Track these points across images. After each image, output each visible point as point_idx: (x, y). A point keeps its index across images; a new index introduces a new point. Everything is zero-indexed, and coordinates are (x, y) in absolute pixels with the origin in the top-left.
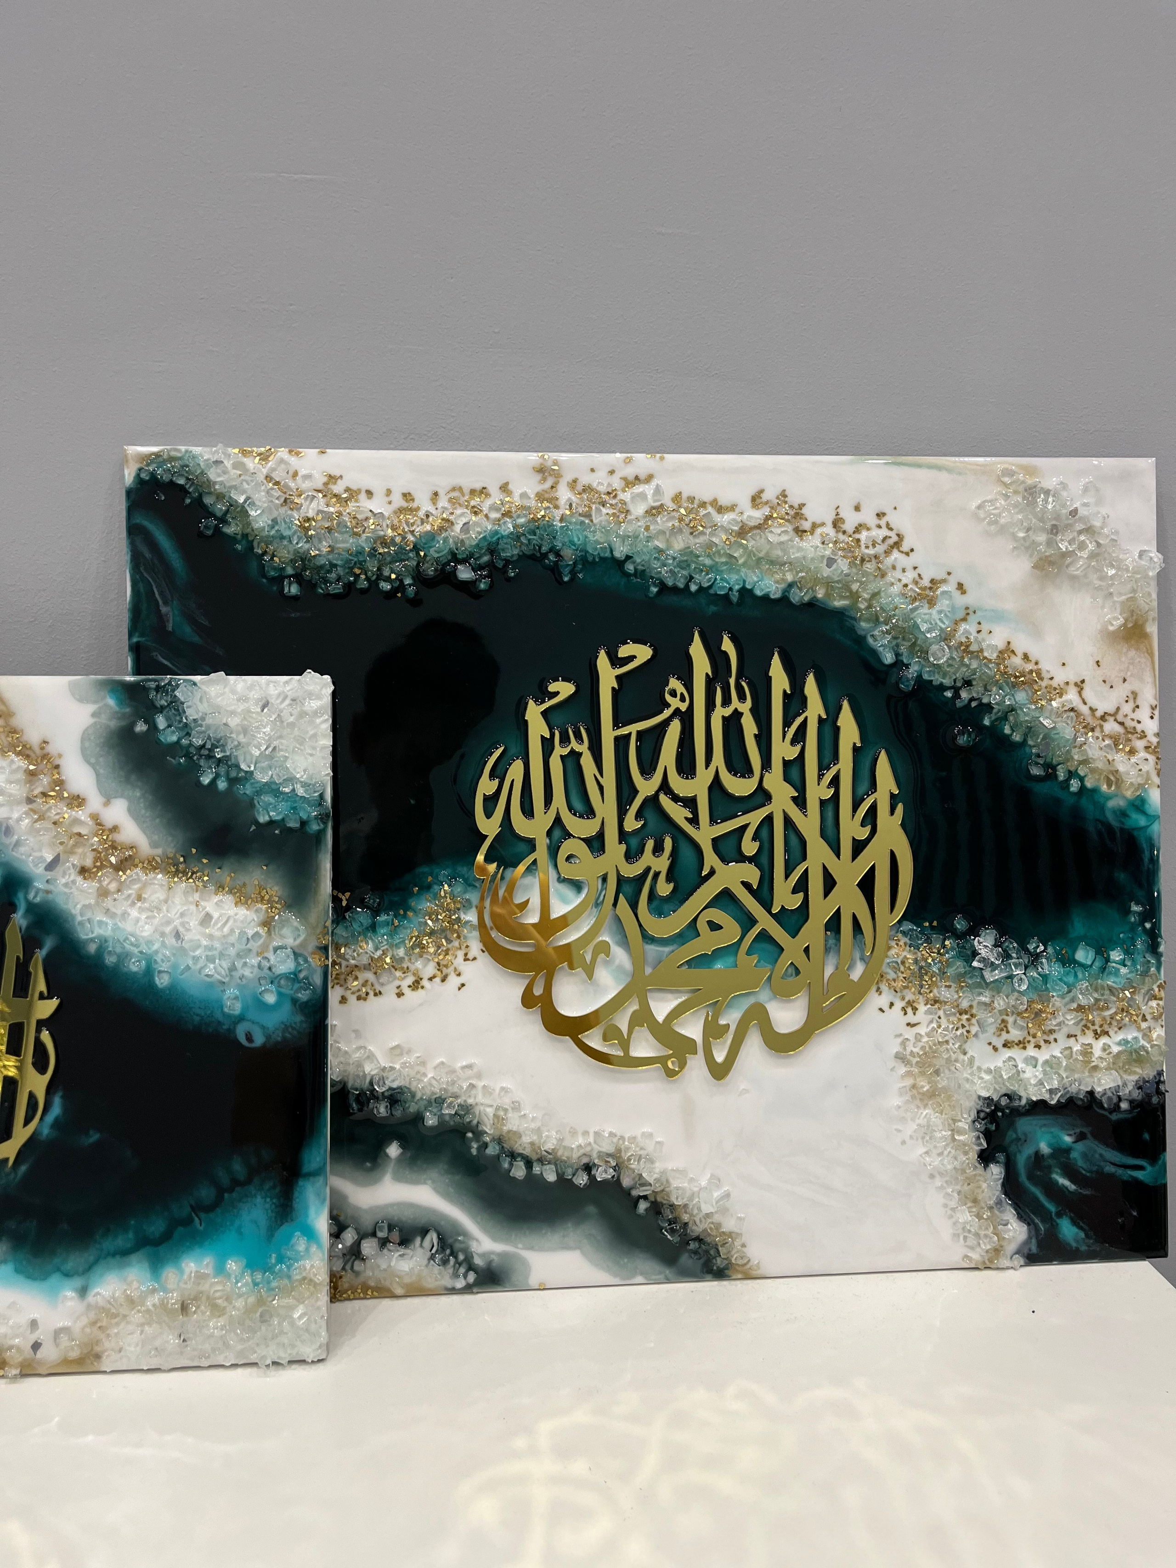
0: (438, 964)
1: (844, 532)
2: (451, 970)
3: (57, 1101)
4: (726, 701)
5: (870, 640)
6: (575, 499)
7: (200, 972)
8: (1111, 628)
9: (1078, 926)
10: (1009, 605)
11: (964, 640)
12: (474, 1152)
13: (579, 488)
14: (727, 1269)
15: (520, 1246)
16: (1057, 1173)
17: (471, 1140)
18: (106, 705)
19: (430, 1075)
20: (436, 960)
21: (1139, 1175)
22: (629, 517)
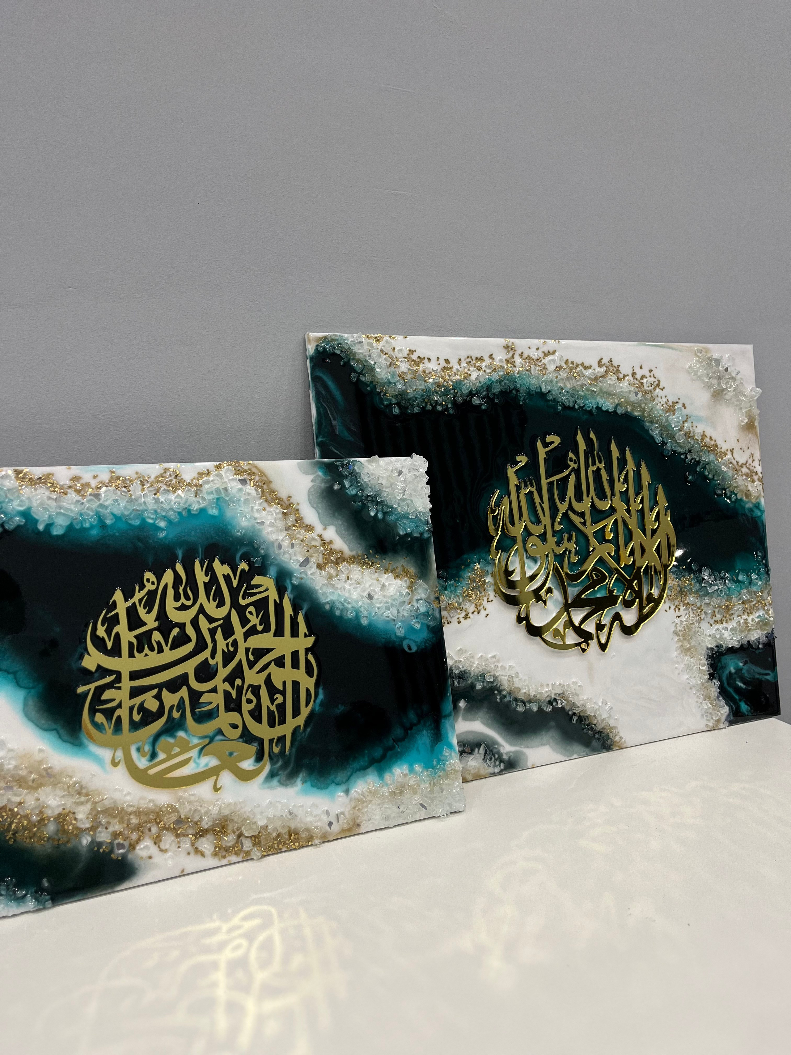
0: (476, 604)
1: (637, 379)
2: (482, 607)
3: (321, 691)
4: (594, 463)
5: (650, 431)
6: (523, 362)
7: (382, 615)
8: (743, 424)
9: (739, 565)
10: (702, 413)
11: (688, 430)
12: (498, 700)
13: (524, 357)
14: (612, 745)
15: (522, 746)
16: (738, 681)
17: (497, 694)
18: (318, 476)
19: (476, 663)
20: (475, 603)
21: (768, 677)
22: (548, 372)
